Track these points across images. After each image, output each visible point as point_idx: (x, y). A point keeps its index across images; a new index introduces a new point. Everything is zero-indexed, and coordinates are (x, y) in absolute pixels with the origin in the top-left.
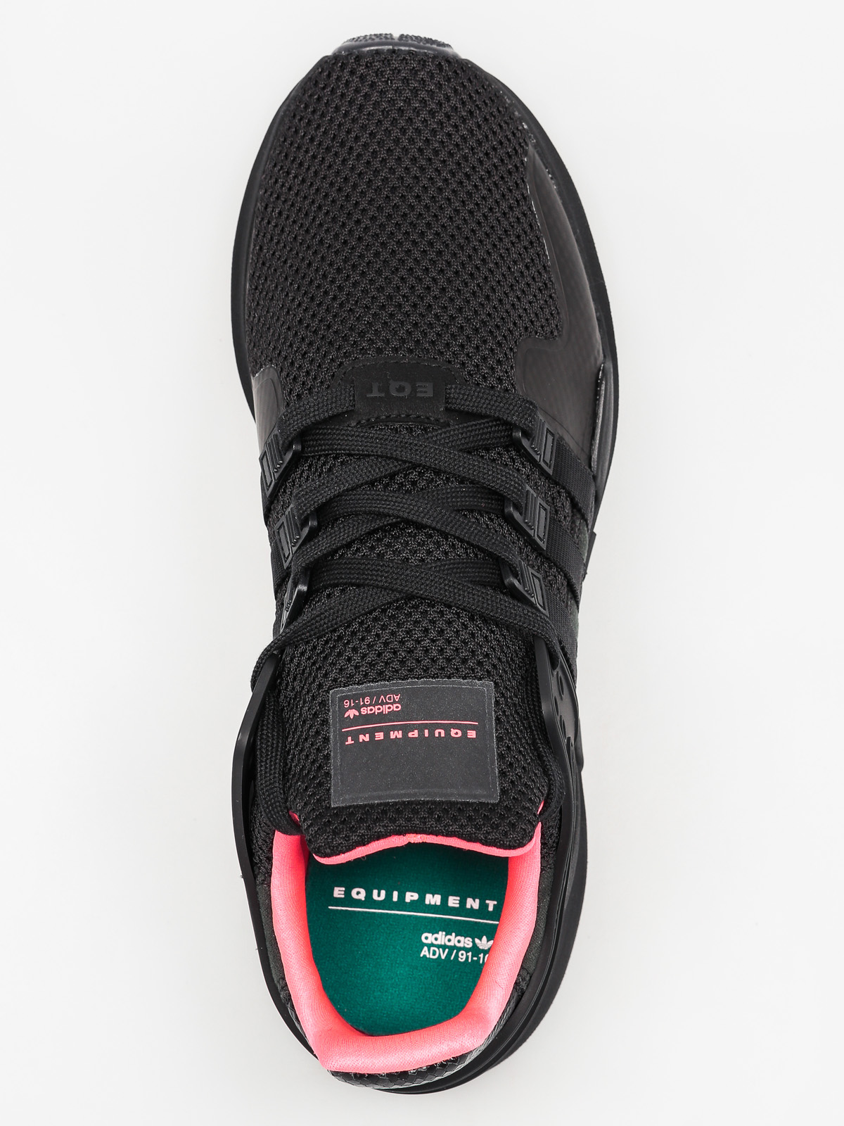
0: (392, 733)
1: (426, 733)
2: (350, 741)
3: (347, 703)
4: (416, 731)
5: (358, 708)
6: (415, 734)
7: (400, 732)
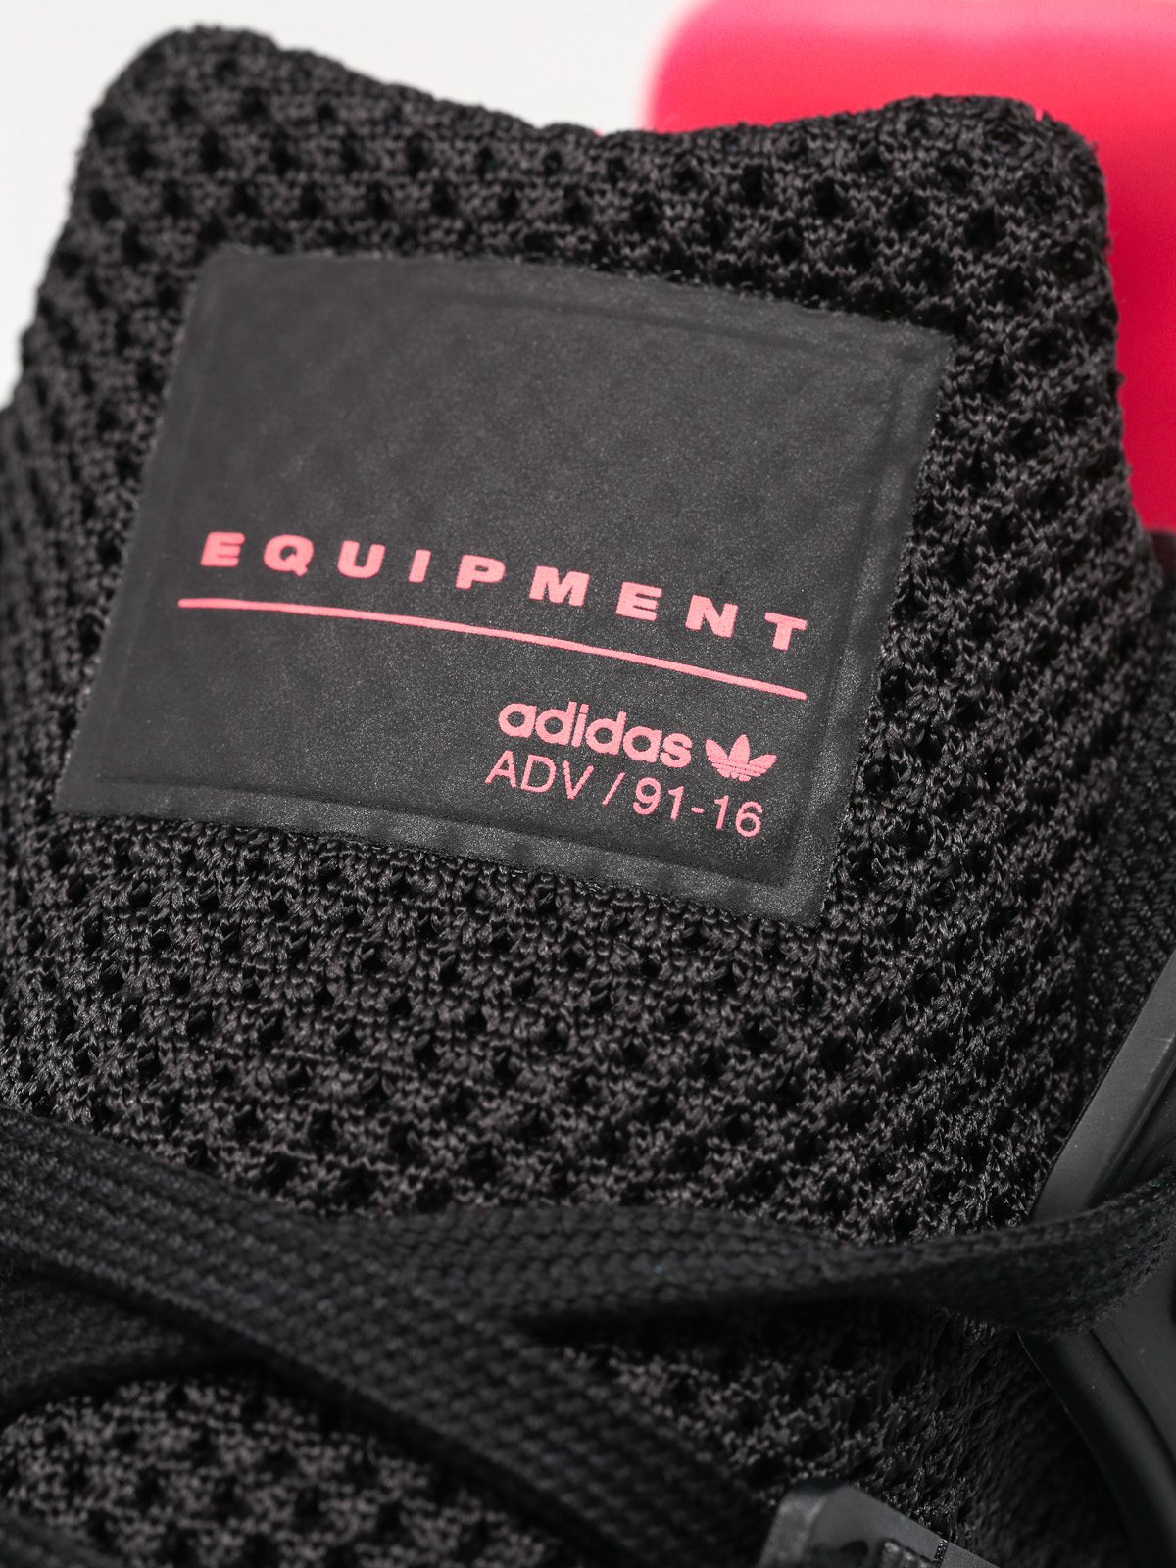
0: (577, 600)
1: (420, 565)
2: (785, 629)
3: (747, 825)
4: (464, 582)
5: (699, 778)
6: (477, 570)
7: (536, 593)
